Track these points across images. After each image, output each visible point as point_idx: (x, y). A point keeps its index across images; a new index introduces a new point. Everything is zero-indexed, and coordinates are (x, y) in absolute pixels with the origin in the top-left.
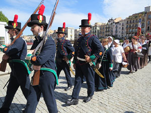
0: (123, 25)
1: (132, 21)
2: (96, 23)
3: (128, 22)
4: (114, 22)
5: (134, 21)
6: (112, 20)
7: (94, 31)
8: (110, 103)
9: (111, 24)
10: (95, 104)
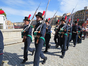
0: (71, 17)
1: (77, 15)
2: (56, 16)
4: (66, 16)
7: (55, 21)
8: (64, 64)
10: (56, 64)
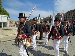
0: (64, 16)
1: (69, 14)
2: (51, 15)
3: (67, 14)
4: (60, 15)
5: (70, 14)
6: (59, 14)
7: (50, 19)
9: (59, 16)
